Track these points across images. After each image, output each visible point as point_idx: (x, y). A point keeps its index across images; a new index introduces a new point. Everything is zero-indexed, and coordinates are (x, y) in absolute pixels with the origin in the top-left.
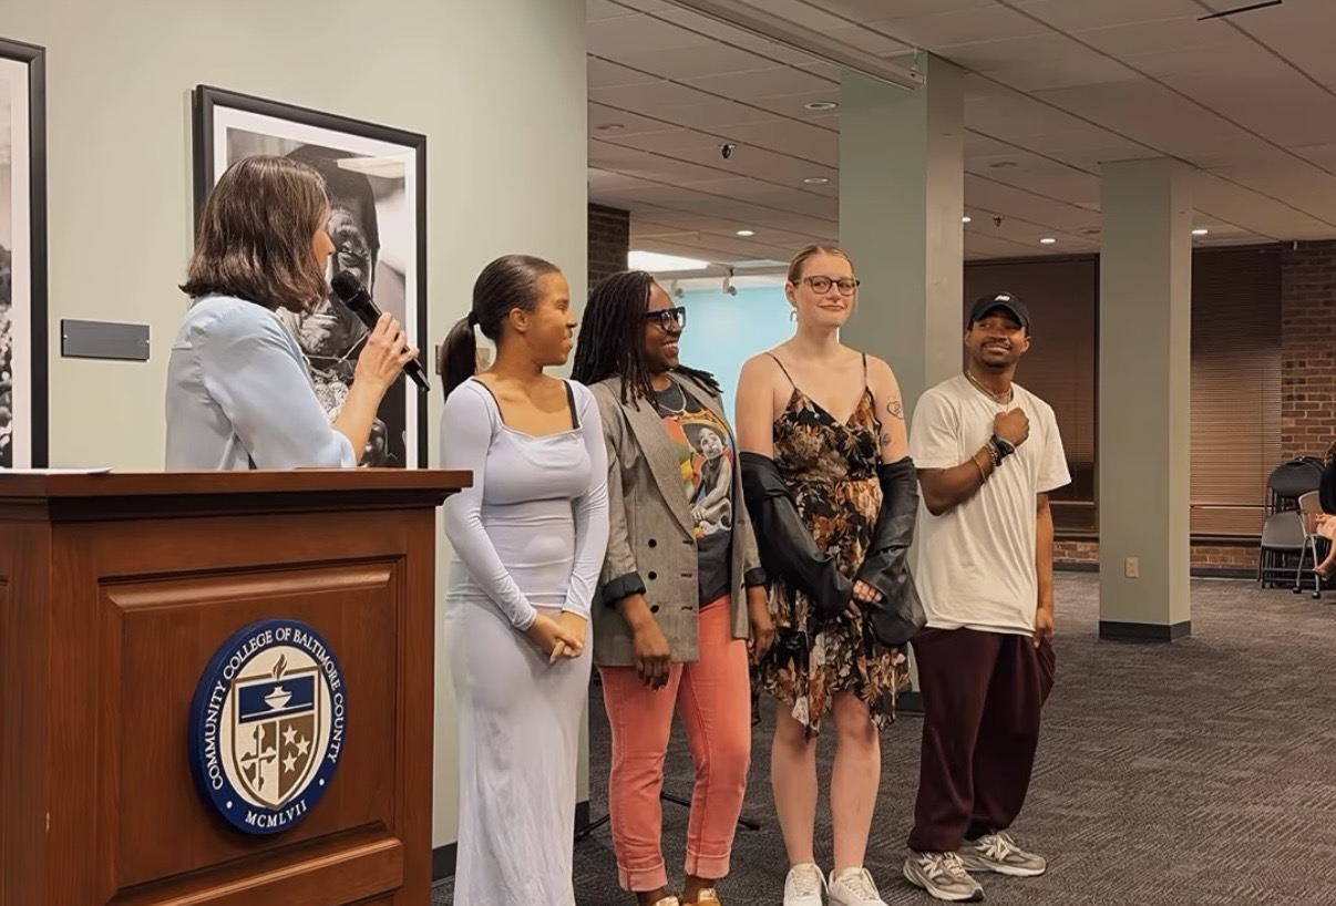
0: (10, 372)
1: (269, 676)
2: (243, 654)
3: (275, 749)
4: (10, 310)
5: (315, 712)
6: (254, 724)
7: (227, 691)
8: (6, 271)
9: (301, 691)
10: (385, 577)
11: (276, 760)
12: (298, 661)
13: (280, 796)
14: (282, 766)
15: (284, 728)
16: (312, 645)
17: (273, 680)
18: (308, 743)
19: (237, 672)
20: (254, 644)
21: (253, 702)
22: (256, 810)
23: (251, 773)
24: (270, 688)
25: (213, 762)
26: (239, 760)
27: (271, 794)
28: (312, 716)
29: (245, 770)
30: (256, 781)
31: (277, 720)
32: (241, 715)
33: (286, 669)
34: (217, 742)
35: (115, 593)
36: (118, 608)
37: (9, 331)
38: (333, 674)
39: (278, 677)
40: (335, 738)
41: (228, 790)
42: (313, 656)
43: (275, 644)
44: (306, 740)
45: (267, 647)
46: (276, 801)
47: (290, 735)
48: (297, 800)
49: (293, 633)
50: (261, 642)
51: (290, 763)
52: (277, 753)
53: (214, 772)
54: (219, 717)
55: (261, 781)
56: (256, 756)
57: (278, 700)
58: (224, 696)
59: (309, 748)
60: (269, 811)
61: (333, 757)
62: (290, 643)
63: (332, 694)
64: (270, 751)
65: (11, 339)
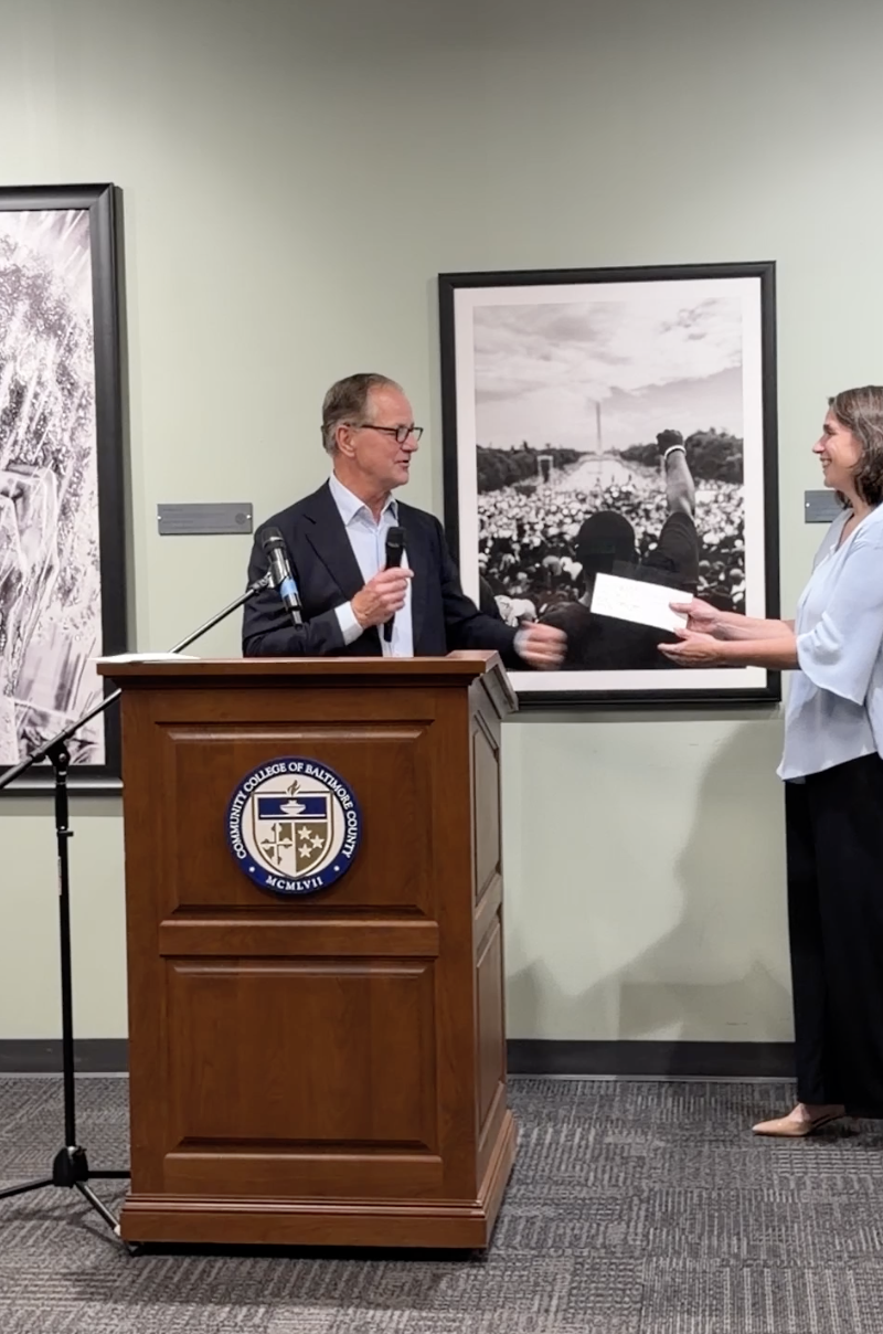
0: (743, 539)
1: (284, 793)
2: (260, 777)
3: (291, 839)
4: (743, 488)
5: (329, 820)
6: (273, 822)
7: (247, 799)
8: (738, 456)
9: (315, 806)
10: (415, 735)
11: (293, 848)
12: (310, 786)
13: (298, 871)
14: (298, 853)
15: (299, 827)
16: (324, 776)
17: (289, 795)
18: (322, 840)
19: (255, 788)
20: (270, 771)
21: (270, 807)
22: (274, 876)
23: (270, 852)
24: (285, 801)
25: (237, 841)
26: (259, 844)
27: (290, 869)
28: (326, 824)
29: (266, 851)
30: (275, 858)
31: (293, 822)
32: (260, 814)
33: (300, 790)
34: (240, 829)
35: (172, 732)
36: (173, 741)
37: (742, 505)
38: (345, 798)
39: (292, 793)
40: (349, 841)
41: (250, 860)
42: (326, 784)
43: (288, 772)
44: (320, 838)
45: (281, 774)
46: (294, 874)
47: (305, 833)
48: (315, 876)
49: (304, 767)
50: (276, 769)
51: (305, 851)
52: (293, 843)
53: (238, 847)
54: (241, 813)
55: (279, 859)
56: (275, 842)
57: (293, 809)
58: (245, 801)
59: (324, 844)
60: (288, 879)
61: (348, 854)
62: (302, 772)
63: (345, 811)
64: (286, 841)
65: (743, 512)
